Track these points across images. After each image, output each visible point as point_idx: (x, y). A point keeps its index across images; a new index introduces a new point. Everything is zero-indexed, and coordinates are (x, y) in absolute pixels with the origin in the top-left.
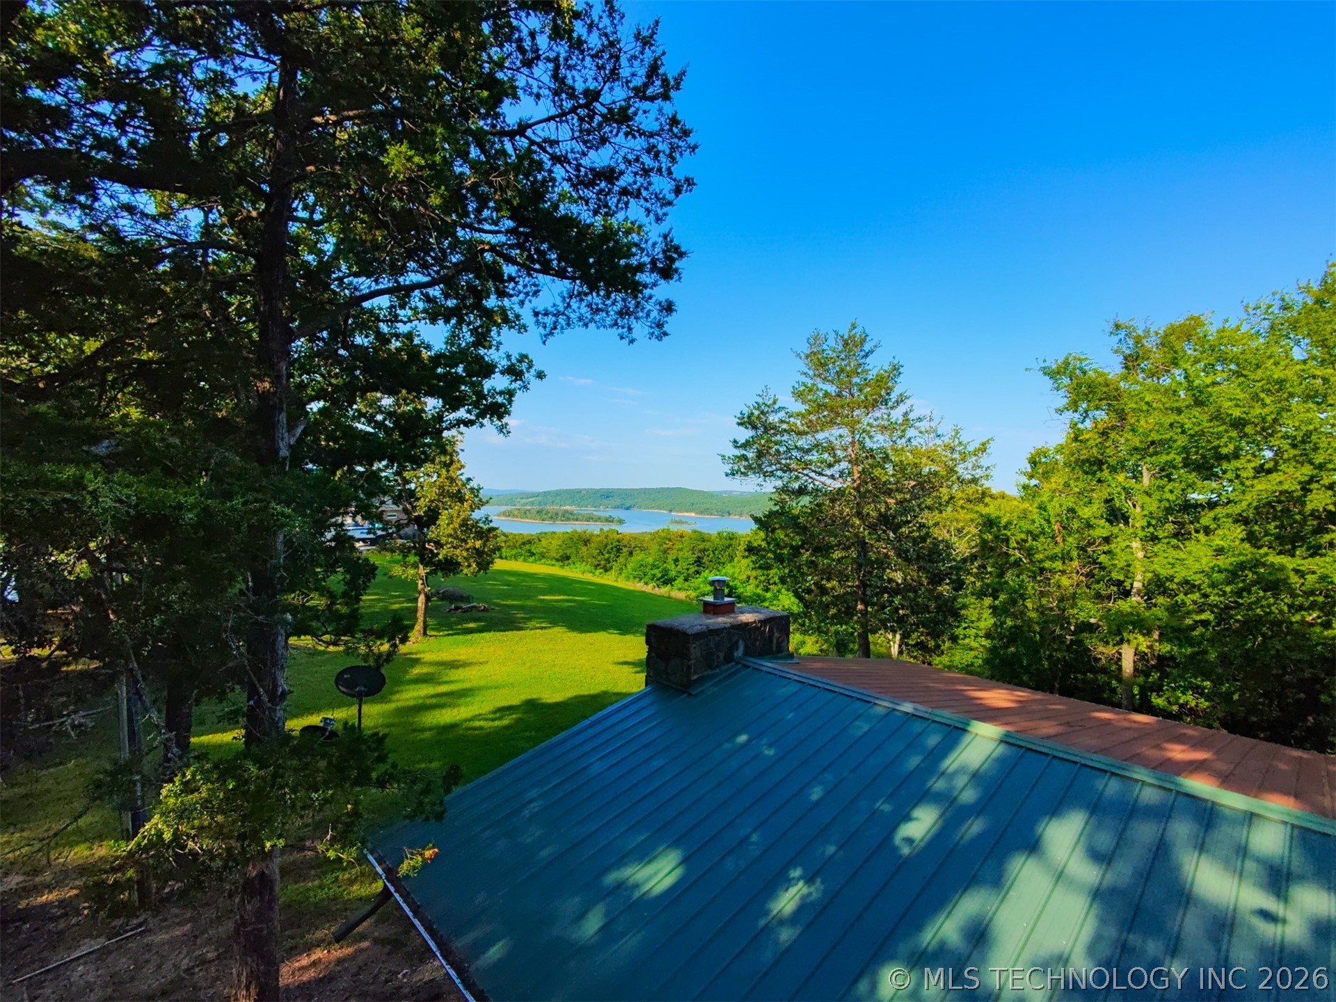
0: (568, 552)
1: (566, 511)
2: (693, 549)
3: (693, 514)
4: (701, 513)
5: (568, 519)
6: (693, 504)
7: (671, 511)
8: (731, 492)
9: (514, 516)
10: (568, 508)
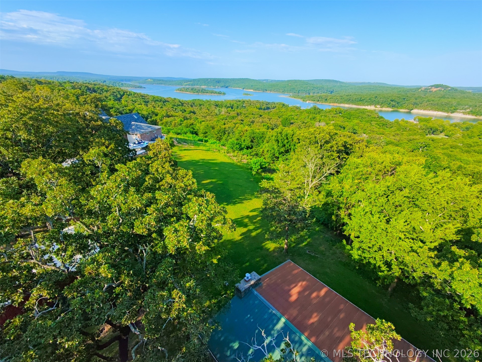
0: (207, 131)
1: (203, 89)
2: (250, 137)
3: (252, 90)
4: (255, 90)
5: (204, 93)
6: (252, 86)
7: (243, 89)
8: (267, 80)
9: (182, 91)
10: (203, 87)
